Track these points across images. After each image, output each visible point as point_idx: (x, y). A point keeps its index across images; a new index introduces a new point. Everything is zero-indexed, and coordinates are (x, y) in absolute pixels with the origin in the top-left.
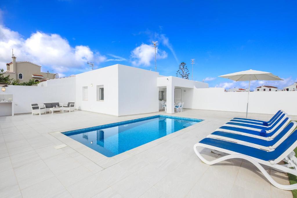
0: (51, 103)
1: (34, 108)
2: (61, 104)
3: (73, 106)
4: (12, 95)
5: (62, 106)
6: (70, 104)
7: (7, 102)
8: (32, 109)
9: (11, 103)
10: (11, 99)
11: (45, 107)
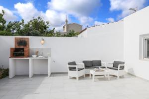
0: (91, 61)
1: (71, 69)
2: (104, 64)
3: (122, 68)
4: (50, 49)
5: (106, 66)
6: (119, 65)
7: (44, 58)
8: (68, 69)
9: (47, 59)
10: (49, 53)
11: (84, 67)
